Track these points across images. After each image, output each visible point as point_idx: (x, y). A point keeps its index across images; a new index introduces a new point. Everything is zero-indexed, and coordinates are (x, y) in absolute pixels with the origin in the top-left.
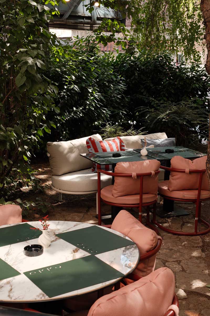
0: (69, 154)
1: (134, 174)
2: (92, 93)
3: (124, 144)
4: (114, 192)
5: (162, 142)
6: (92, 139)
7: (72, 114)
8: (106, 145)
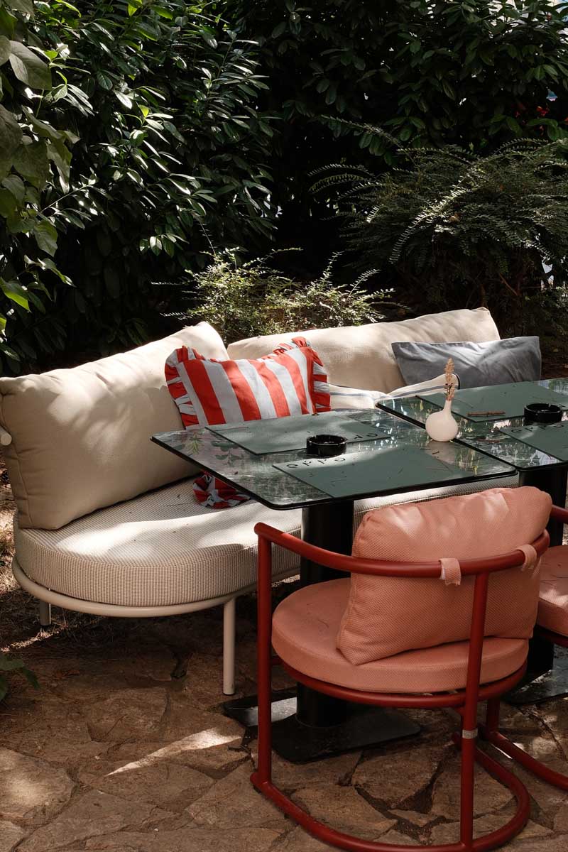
0: (97, 427)
1: (450, 566)
2: (136, 111)
3: (323, 370)
4: (350, 638)
5: (485, 357)
6: (191, 357)
7: (54, 206)
8: (255, 379)
